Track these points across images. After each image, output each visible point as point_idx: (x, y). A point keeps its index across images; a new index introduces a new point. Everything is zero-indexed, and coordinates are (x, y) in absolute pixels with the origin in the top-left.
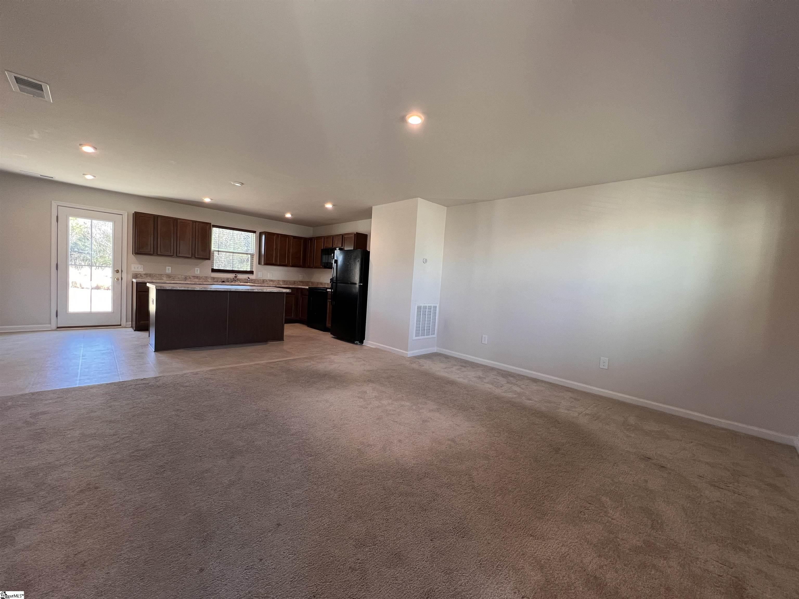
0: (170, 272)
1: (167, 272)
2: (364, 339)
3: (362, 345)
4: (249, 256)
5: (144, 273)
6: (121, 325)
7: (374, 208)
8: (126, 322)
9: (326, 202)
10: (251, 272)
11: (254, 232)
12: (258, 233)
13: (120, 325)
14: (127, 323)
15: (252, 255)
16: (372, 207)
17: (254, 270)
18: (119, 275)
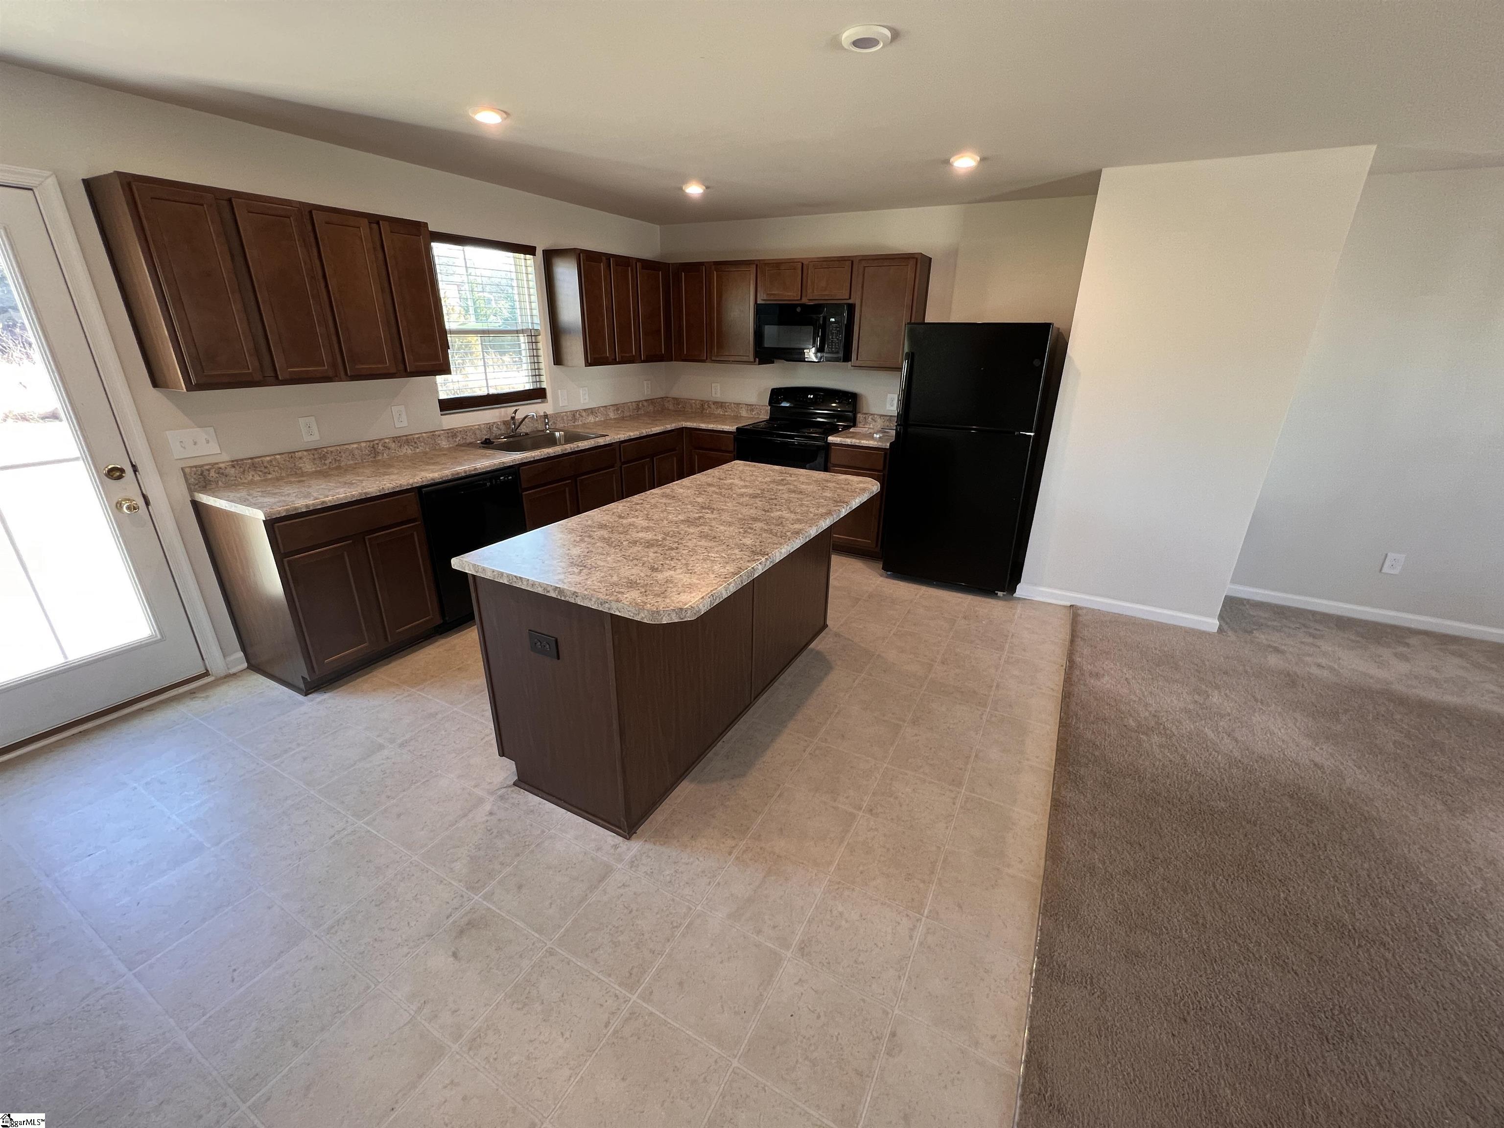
0: (318, 438)
1: (305, 440)
2: (1018, 581)
3: (1011, 596)
4: (523, 339)
5: (226, 457)
6: (207, 671)
7: (1107, 175)
8: (225, 656)
9: (957, 149)
10: (538, 394)
11: (529, 250)
12: (539, 252)
13: (207, 674)
14: (229, 659)
15: (533, 336)
16: (1097, 174)
17: (544, 385)
18: (127, 487)
